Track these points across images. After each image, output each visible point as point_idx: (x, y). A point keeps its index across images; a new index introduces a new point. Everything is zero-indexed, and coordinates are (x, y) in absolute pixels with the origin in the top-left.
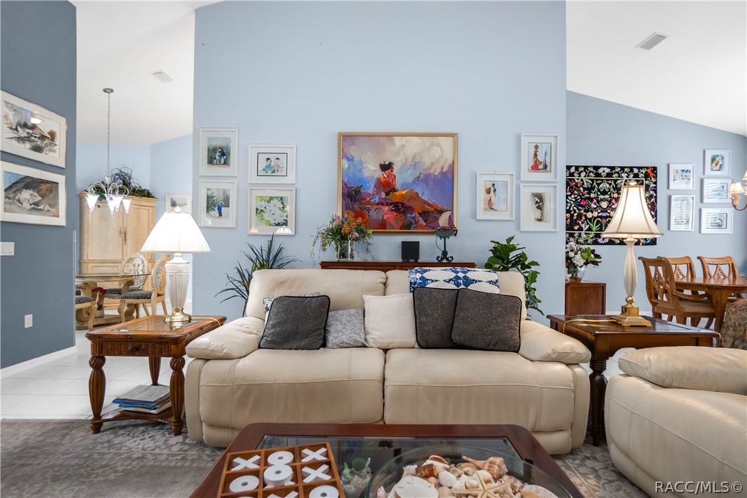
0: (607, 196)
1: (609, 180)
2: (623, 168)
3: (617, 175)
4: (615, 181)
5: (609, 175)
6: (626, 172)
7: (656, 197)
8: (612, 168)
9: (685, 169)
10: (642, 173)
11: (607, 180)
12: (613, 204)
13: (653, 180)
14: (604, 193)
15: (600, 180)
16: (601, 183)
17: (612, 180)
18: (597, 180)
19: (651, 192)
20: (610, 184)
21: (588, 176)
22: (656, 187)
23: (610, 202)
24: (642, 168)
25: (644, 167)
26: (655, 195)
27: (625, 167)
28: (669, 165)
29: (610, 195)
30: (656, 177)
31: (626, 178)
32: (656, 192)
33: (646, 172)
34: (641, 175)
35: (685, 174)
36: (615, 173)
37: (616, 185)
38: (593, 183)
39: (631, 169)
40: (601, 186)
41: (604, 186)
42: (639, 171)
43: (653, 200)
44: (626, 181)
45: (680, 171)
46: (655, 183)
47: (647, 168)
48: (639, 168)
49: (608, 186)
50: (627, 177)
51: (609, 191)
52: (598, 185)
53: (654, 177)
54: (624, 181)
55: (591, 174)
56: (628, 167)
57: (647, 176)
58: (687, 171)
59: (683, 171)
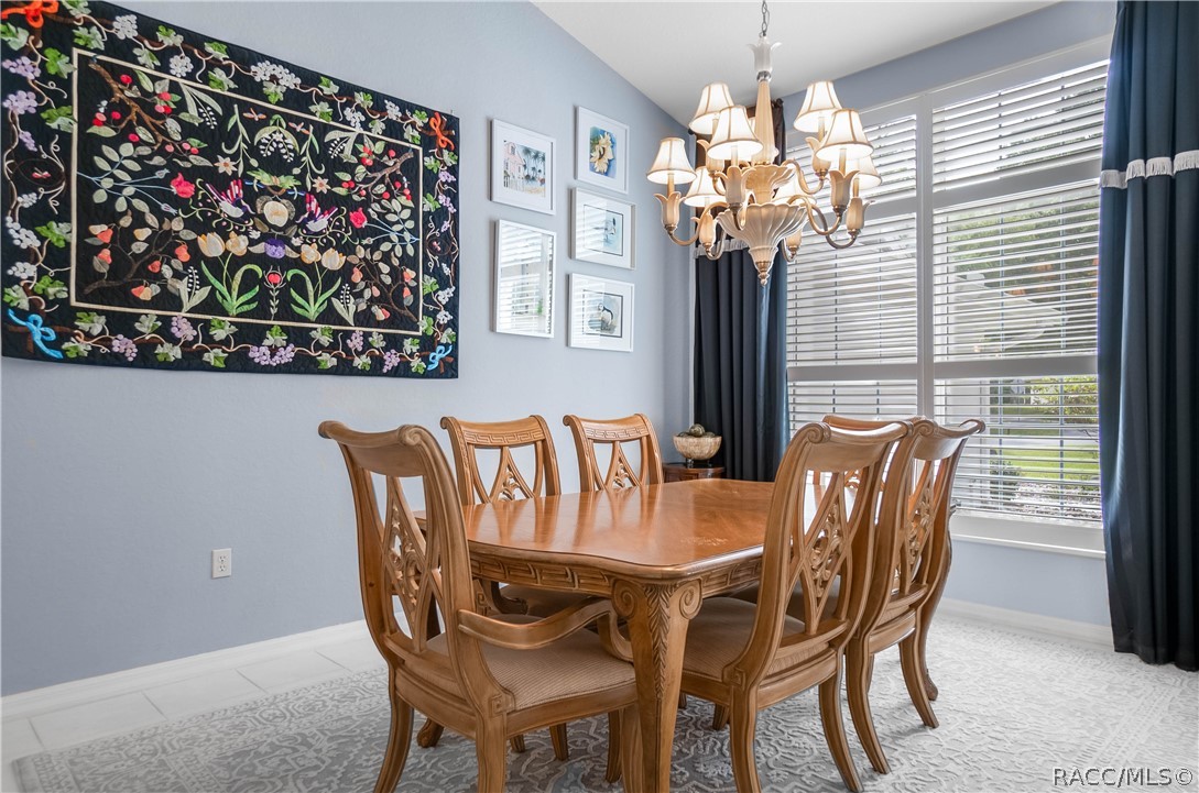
0: (287, 182)
1: (298, 120)
2: (348, 90)
3: (324, 107)
4: (321, 130)
5: (295, 99)
6: (359, 108)
7: (456, 217)
8: (310, 78)
9: (534, 147)
10: (413, 125)
11: (288, 118)
12: (312, 217)
13: (447, 156)
14: (276, 165)
15: (258, 109)
16: (264, 124)
17: (307, 123)
18: (244, 107)
19: (442, 198)
20: (301, 138)
21: (206, 79)
22: (455, 185)
23: (300, 206)
24: (413, 108)
25: (421, 109)
26: (452, 210)
27: (359, 89)
28: (491, 124)
29: (301, 177)
30: (456, 152)
31: (359, 130)
32: (455, 200)
33: (427, 126)
34: (409, 132)
35: (532, 163)
36: (320, 99)
37: (325, 146)
38: (229, 113)
39: (379, 101)
40: (263, 134)
41: (275, 136)
42: (404, 118)
43: (447, 225)
44: (360, 139)
45: (519, 151)
46: (454, 170)
47: (431, 113)
48: (404, 106)
49: (291, 140)
50: (365, 125)
51: (297, 161)
52: (253, 127)
53: (448, 148)
54: (353, 136)
55: (219, 74)
56: (366, 91)
57: (428, 141)
58: (536, 156)
59: (527, 151)
